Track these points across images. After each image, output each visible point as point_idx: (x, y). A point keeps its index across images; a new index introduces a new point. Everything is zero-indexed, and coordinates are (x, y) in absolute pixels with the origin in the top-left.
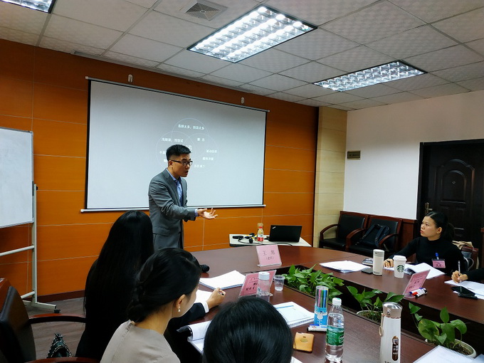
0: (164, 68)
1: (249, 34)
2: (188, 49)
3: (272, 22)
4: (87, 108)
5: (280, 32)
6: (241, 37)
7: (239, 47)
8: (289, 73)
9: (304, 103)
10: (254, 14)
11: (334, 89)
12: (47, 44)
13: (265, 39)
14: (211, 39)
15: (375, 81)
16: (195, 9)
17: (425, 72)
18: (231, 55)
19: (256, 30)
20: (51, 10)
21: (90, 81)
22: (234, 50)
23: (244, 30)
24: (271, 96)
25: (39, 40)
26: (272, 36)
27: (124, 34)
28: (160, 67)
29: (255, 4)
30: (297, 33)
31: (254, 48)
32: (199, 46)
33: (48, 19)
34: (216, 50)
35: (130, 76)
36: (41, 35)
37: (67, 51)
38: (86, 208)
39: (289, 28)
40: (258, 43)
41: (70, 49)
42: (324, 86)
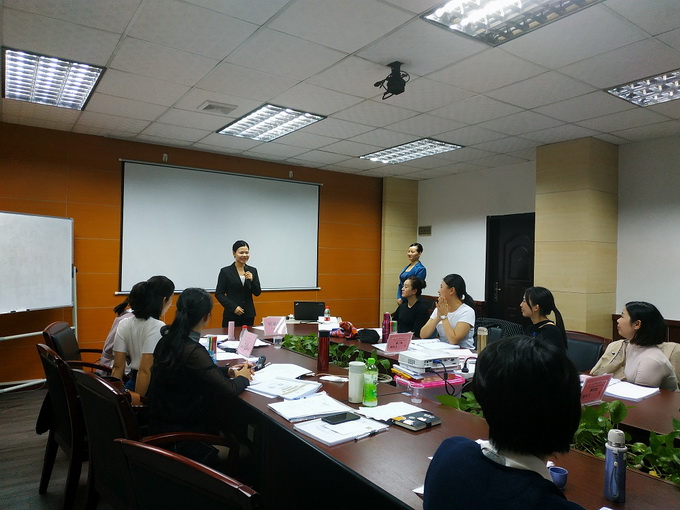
0: (200, 146)
1: (268, 121)
2: (217, 132)
3: (283, 114)
4: (120, 189)
5: (296, 120)
6: (263, 123)
7: (266, 131)
8: (327, 148)
9: (363, 174)
10: (264, 109)
11: (384, 162)
12: (80, 130)
13: (285, 125)
14: (235, 125)
15: (421, 154)
16: (209, 107)
17: (463, 147)
18: (261, 136)
19: (272, 119)
20: (83, 109)
21: (123, 163)
22: (262, 133)
23: (263, 119)
24: (324, 168)
25: (73, 128)
26: (291, 122)
27: (152, 122)
28: (195, 145)
29: (261, 103)
30: (313, 121)
31: (279, 130)
32: (227, 129)
33: (81, 114)
34: (244, 133)
35: (165, 155)
36: (75, 125)
37: (100, 134)
38: (120, 291)
39: (302, 117)
40: (280, 127)
41: (103, 133)
42: (372, 159)
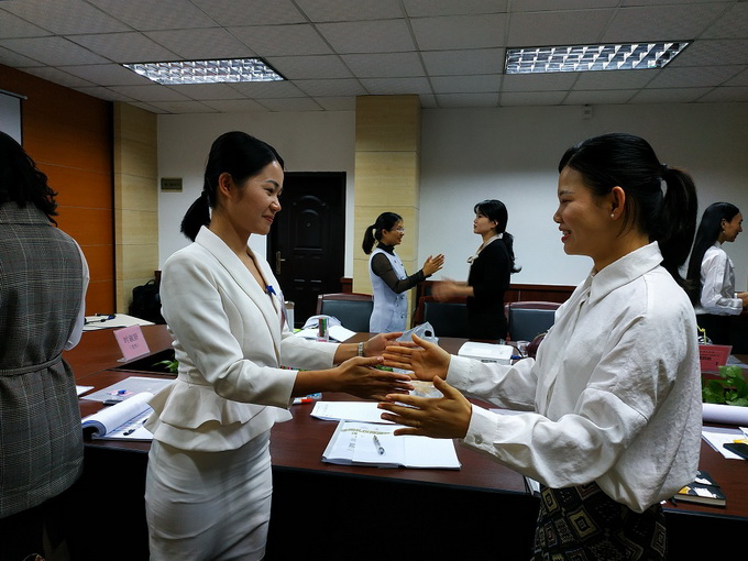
8: (85, 41)
9: (89, 91)
11: (152, 79)
17: (285, 79)
24: (28, 71)
42: (137, 71)
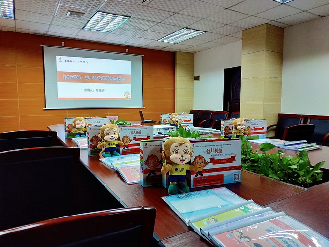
0: (79, 37)
1: (104, 21)
2: (83, 28)
4: (42, 60)
9: (164, 50)
10: (98, 14)
11: (172, 42)
12: (19, 30)
14: (89, 24)
15: (187, 37)
17: (206, 32)
21: (42, 47)
22: (104, 28)
23: (100, 20)
24: (144, 47)
26: (115, 21)
27: (50, 25)
28: (76, 37)
29: (95, 11)
30: (125, 20)
33: (15, 22)
35: (63, 42)
36: (15, 28)
37: (30, 33)
38: (46, 108)
39: (119, 18)
40: (111, 24)
42: (165, 41)
